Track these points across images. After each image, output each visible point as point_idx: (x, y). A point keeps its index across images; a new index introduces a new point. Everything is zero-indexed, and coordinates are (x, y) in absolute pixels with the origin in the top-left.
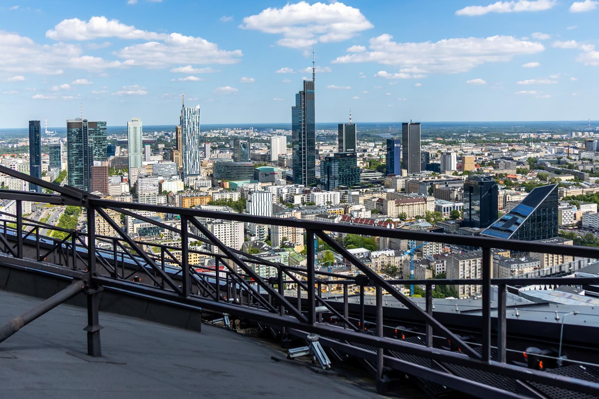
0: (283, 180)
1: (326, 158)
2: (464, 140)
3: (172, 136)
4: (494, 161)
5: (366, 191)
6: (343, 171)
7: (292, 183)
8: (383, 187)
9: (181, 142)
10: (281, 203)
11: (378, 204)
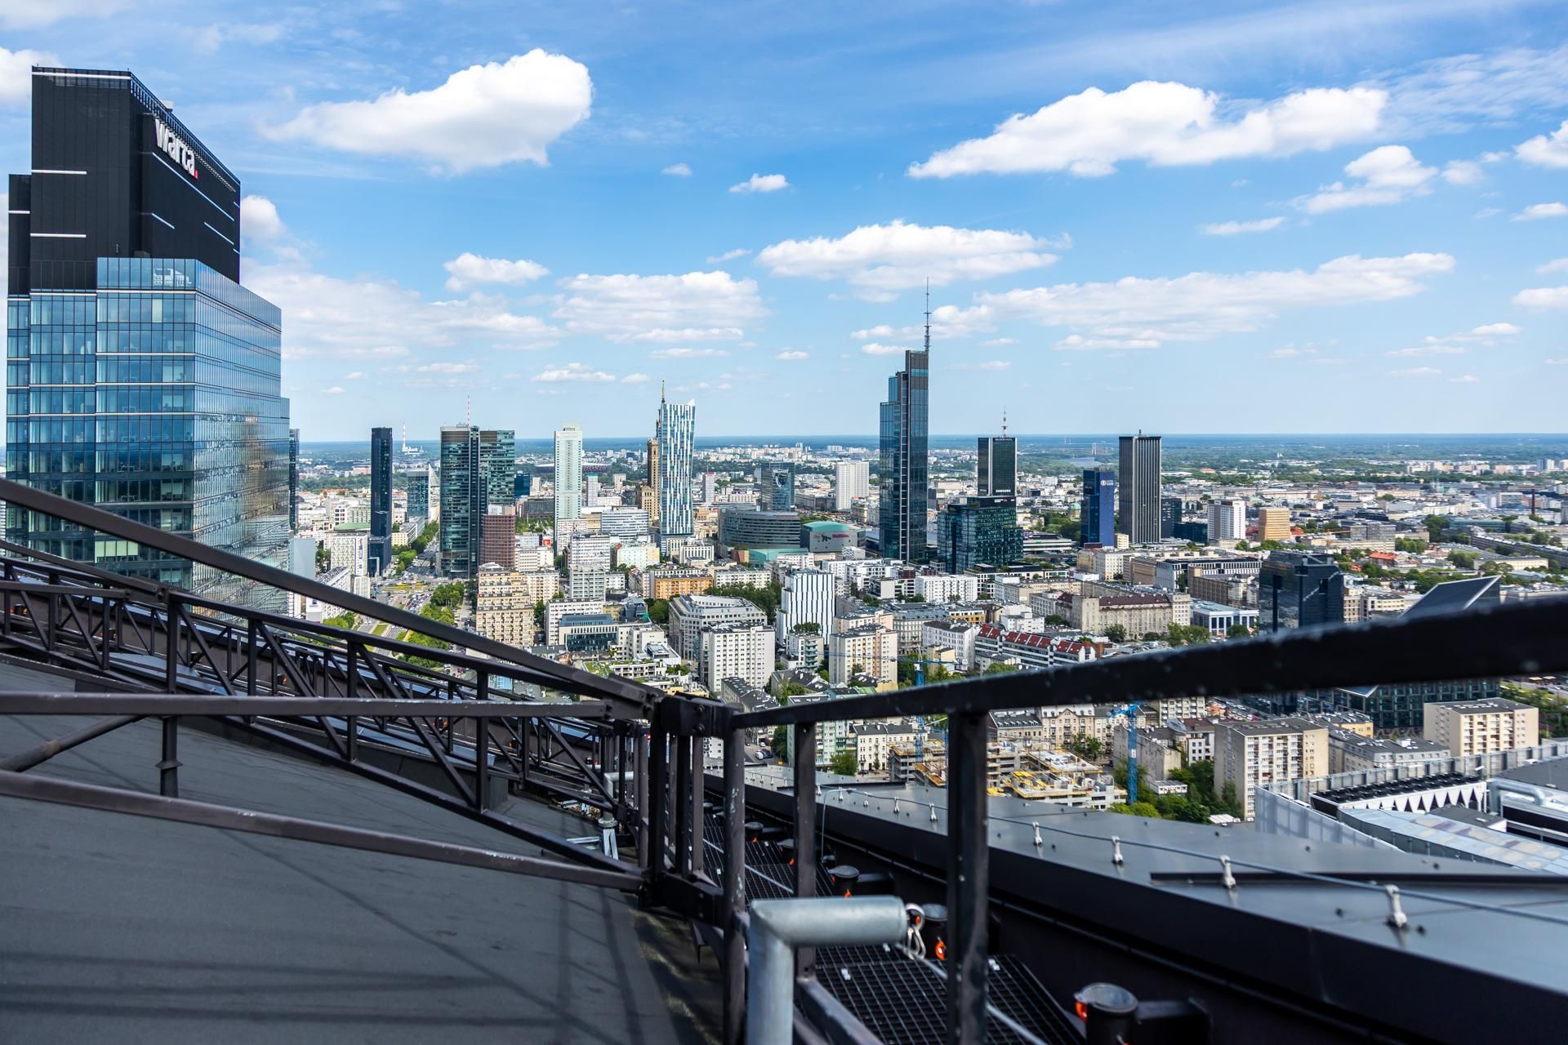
0: (859, 549)
1: (949, 506)
2: (1267, 474)
3: (642, 458)
4: (1339, 521)
5: (1035, 577)
6: (986, 533)
7: (878, 557)
8: (1073, 569)
9: (657, 471)
10: (852, 595)
11: (1061, 605)
